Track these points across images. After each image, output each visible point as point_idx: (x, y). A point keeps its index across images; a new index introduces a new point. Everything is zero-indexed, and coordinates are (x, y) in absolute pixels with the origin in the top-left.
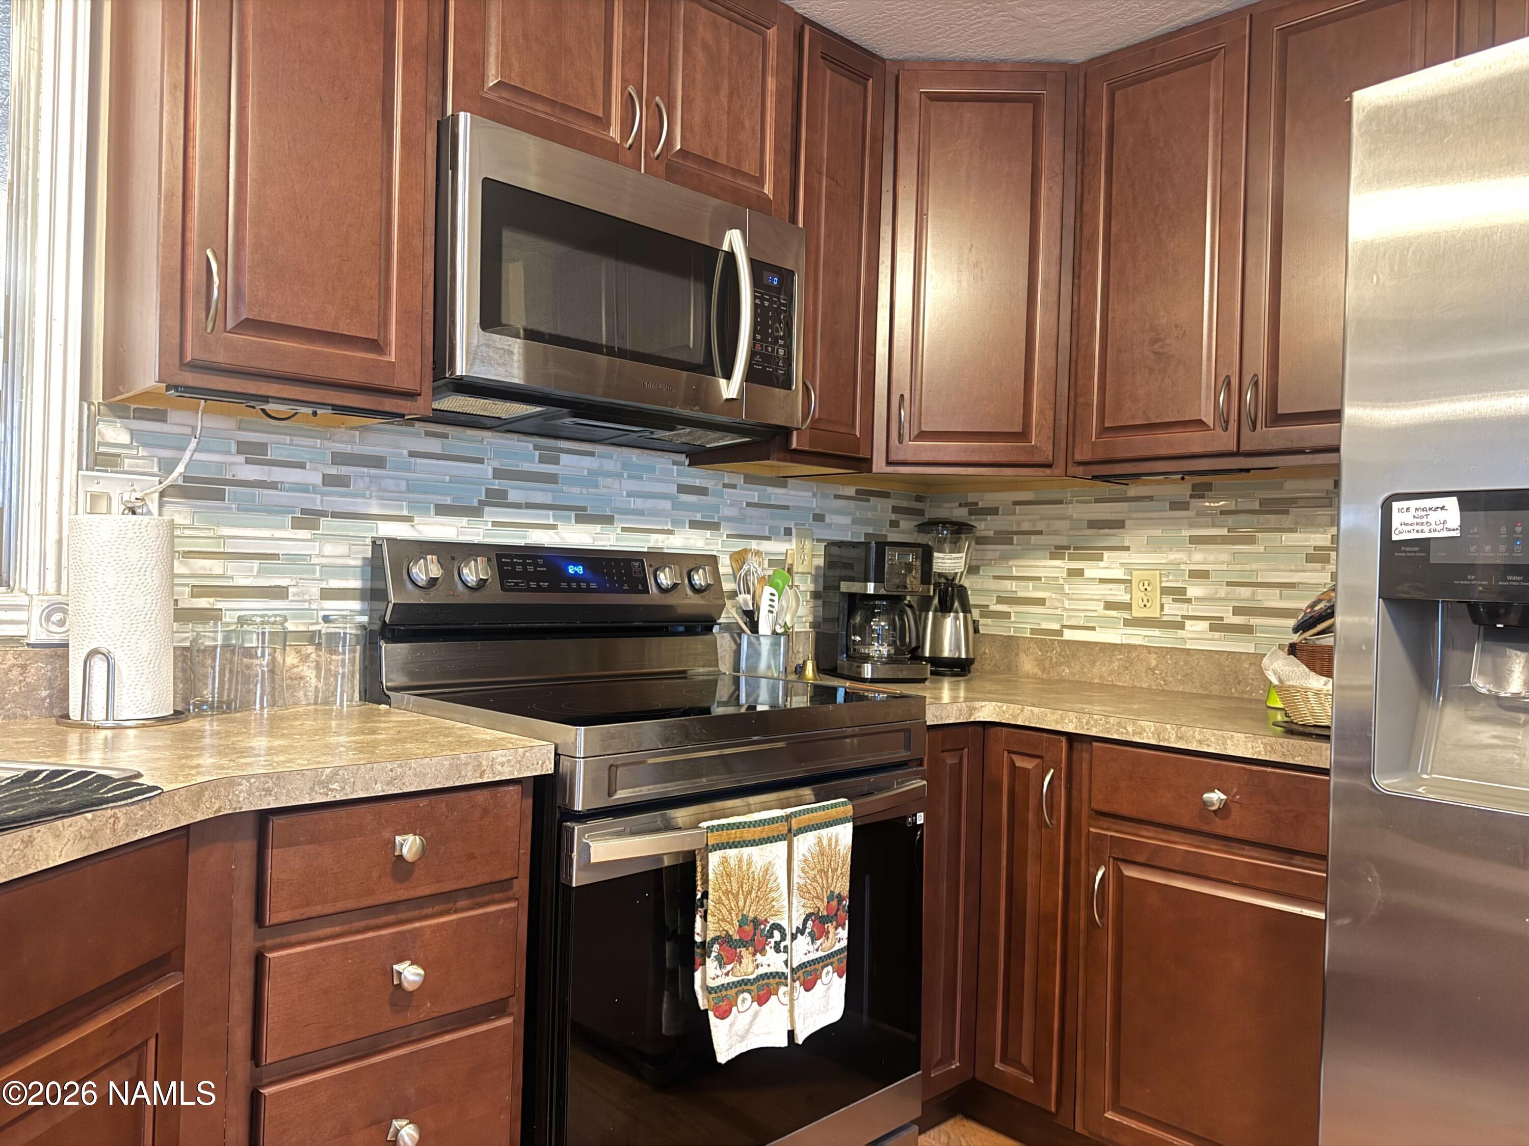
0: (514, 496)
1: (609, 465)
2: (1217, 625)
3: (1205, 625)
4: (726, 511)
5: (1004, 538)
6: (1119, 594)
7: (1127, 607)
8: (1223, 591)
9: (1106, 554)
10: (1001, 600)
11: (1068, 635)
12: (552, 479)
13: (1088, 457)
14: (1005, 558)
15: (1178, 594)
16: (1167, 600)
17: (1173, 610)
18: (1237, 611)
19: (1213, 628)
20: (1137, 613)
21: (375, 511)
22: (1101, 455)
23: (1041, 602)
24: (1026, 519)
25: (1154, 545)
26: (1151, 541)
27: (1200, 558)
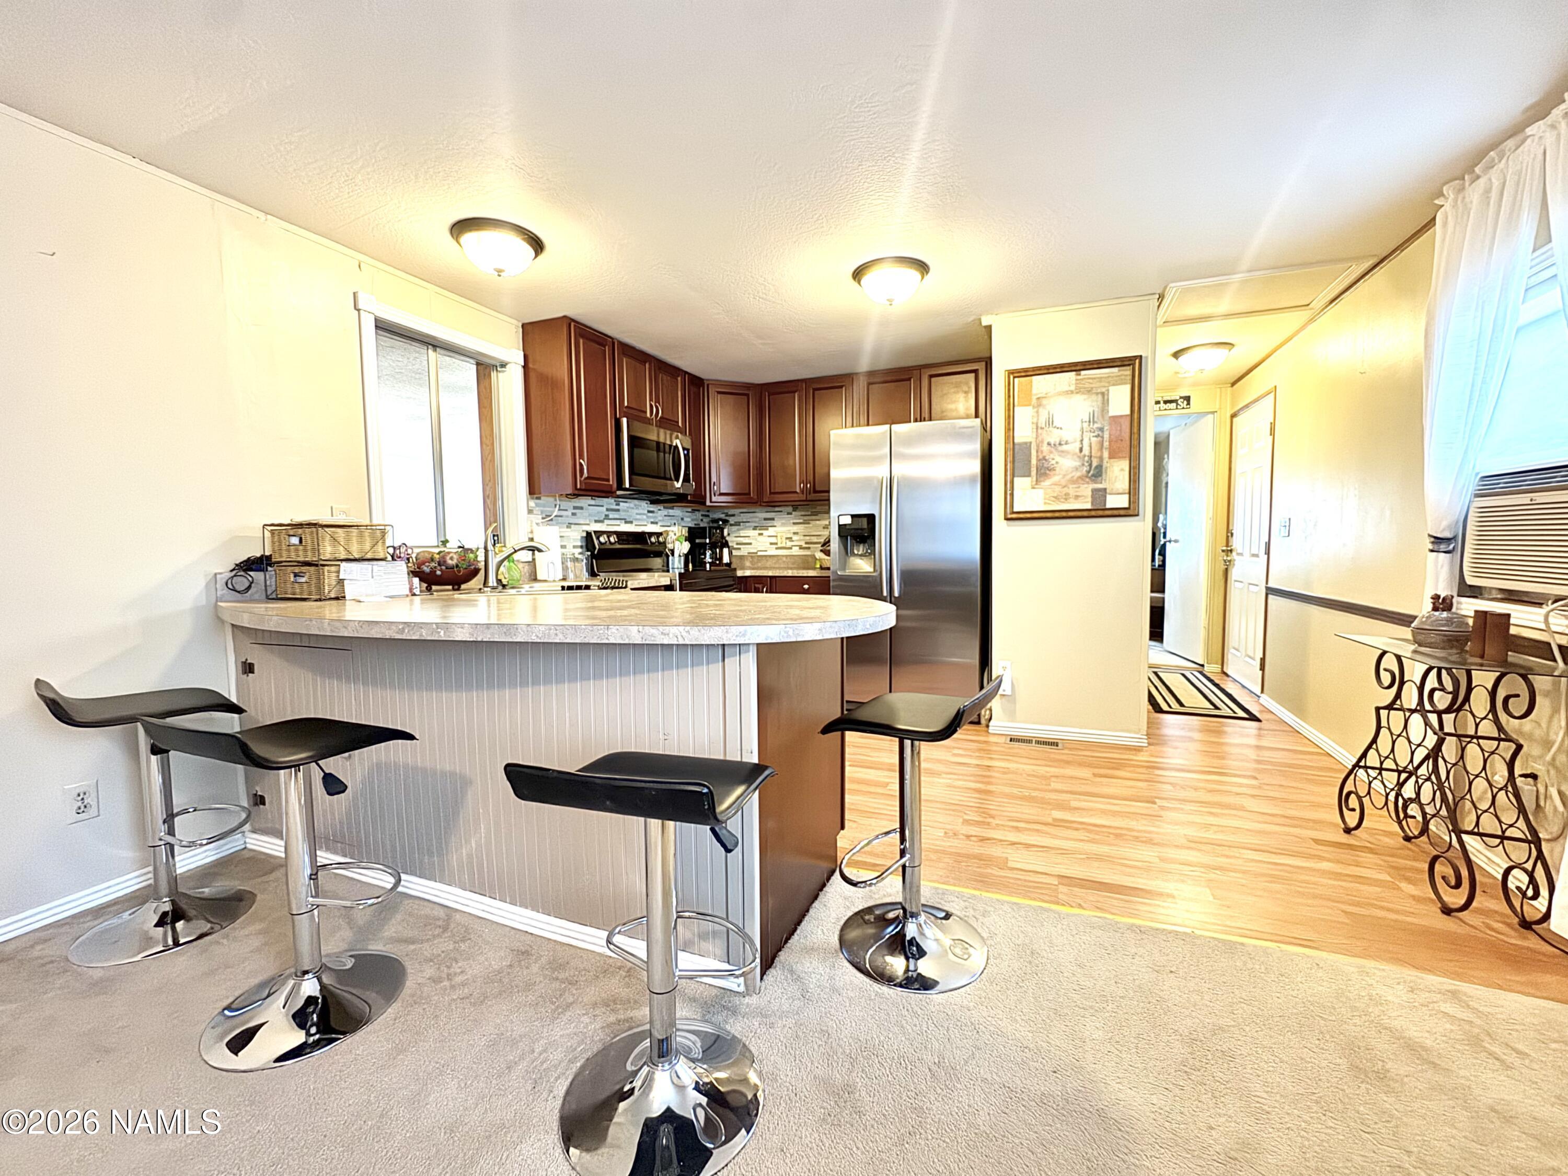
0: (611, 516)
1: (632, 505)
2: (801, 548)
3: (798, 548)
4: (660, 518)
5: (737, 524)
6: (773, 540)
7: (776, 544)
8: (802, 538)
9: (770, 528)
10: (737, 544)
11: (759, 553)
12: (618, 510)
13: (767, 500)
14: (738, 530)
15: (790, 539)
16: (787, 541)
17: (789, 544)
18: (806, 543)
19: (800, 548)
20: (779, 545)
21: (582, 522)
22: (770, 500)
23: (750, 544)
24: (744, 517)
25: (783, 525)
26: (783, 523)
27: (795, 528)
